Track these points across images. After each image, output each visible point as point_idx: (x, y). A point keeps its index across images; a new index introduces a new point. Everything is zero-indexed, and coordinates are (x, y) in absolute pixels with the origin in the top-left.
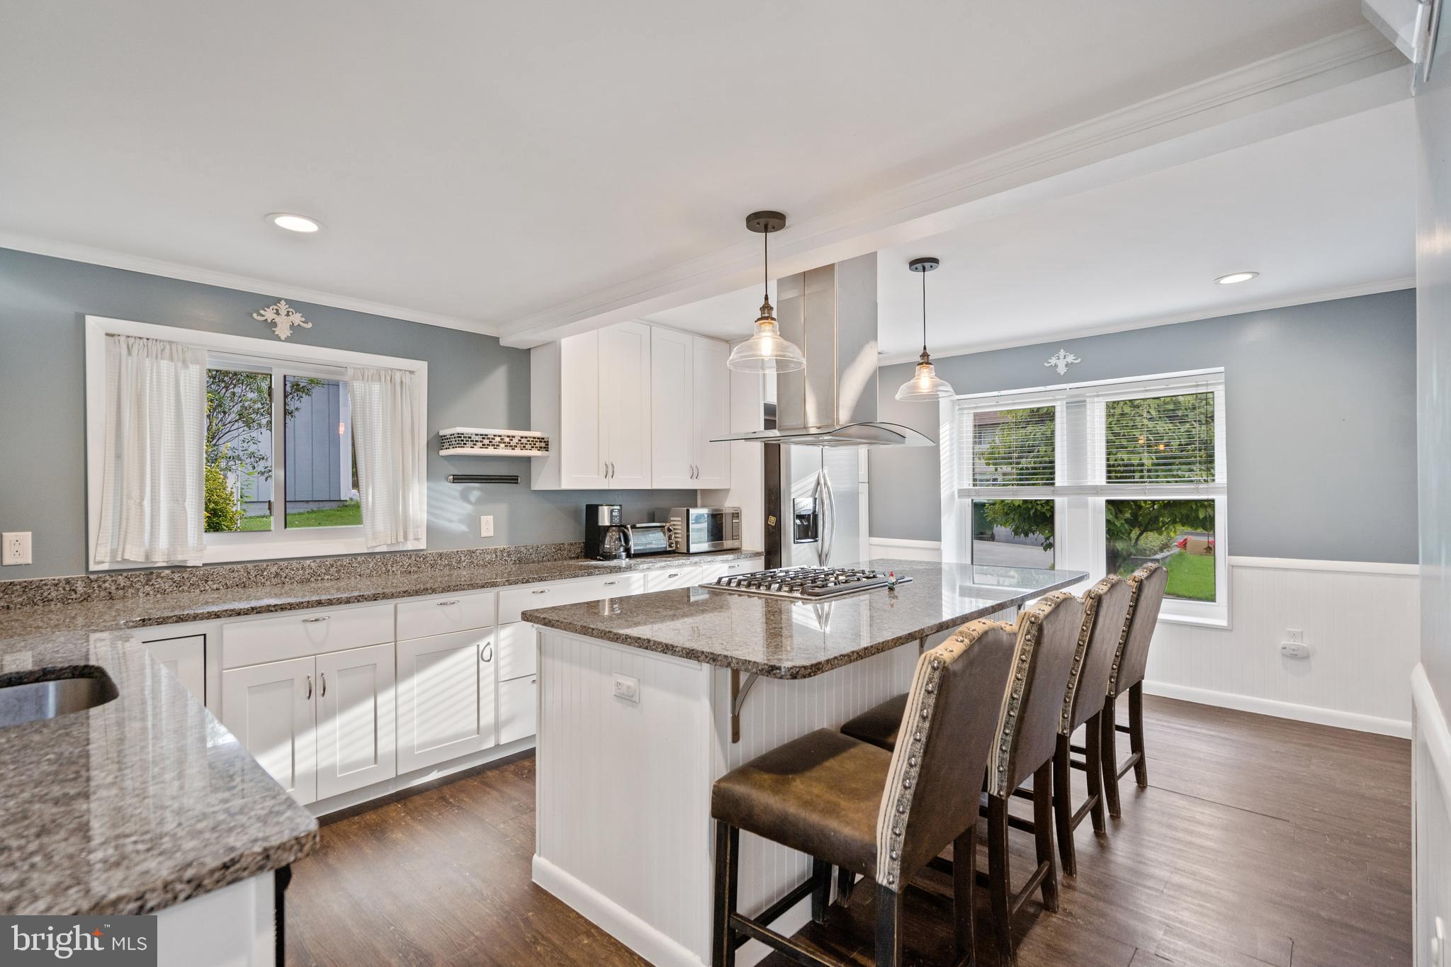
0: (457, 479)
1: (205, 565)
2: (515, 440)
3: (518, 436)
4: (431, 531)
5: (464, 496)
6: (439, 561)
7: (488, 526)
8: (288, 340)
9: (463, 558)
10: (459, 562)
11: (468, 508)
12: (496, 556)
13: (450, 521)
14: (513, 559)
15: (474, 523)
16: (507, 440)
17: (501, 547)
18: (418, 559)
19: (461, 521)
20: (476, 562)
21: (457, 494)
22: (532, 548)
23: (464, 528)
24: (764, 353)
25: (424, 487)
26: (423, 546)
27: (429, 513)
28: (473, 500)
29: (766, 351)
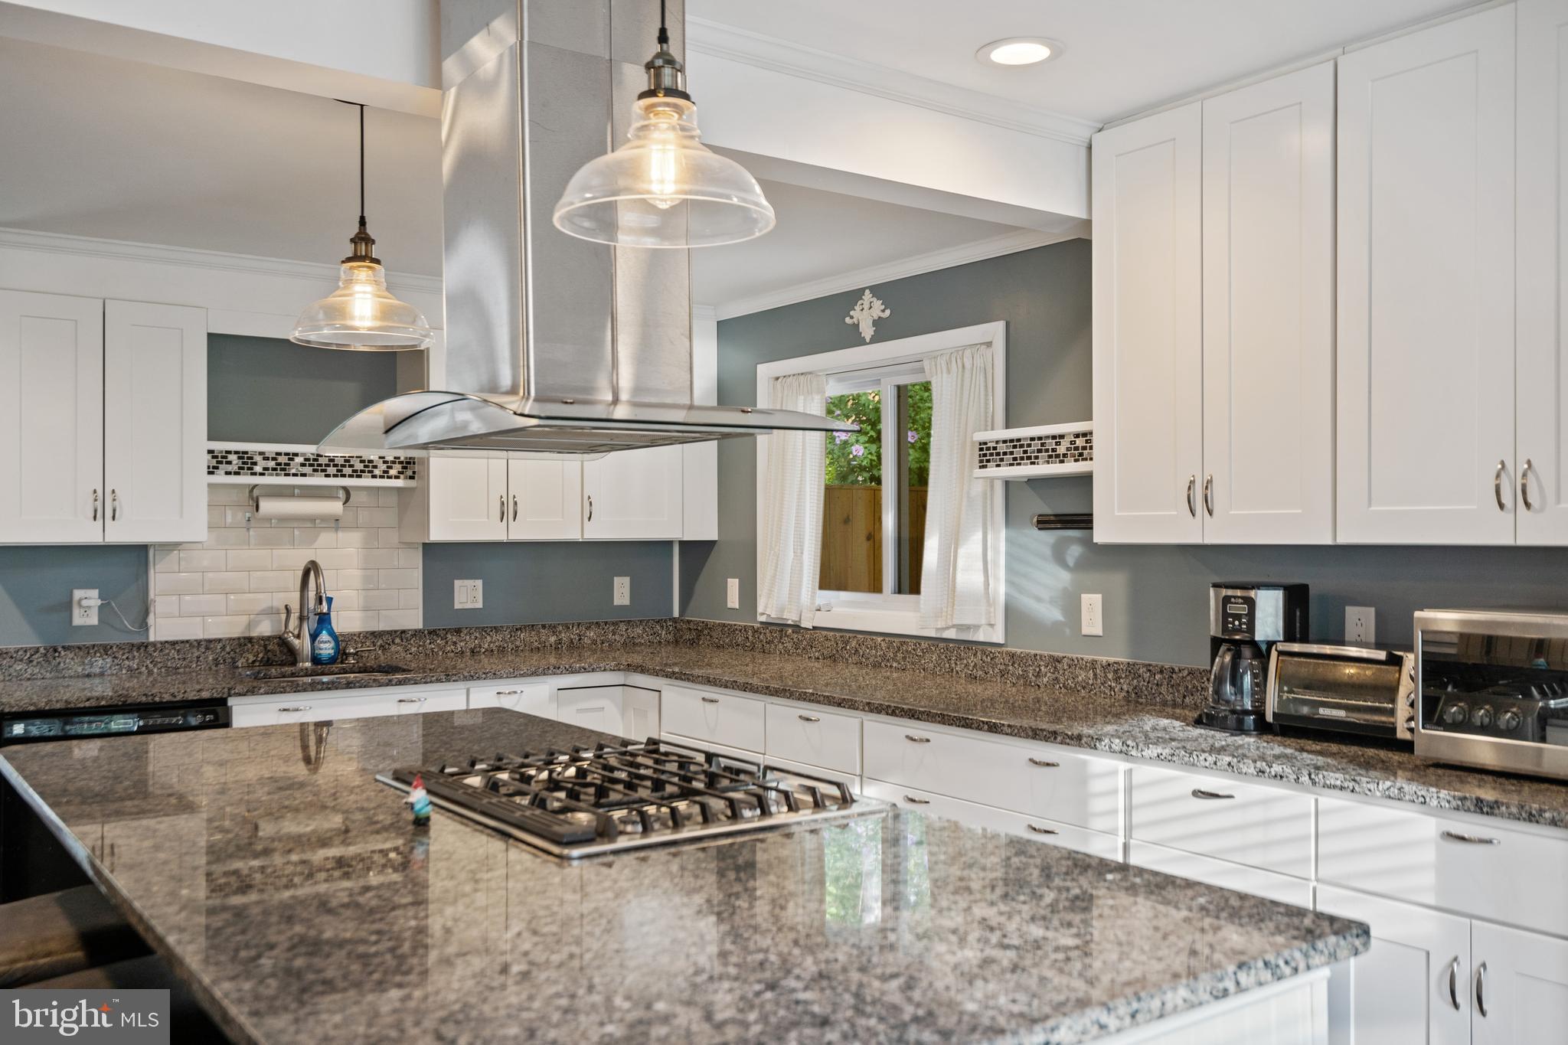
0: (1044, 523)
1: (815, 628)
2: (1064, 444)
4: (1012, 613)
5: (1059, 558)
6: (1011, 668)
7: (1093, 614)
9: (1042, 668)
10: (1038, 675)
11: (1065, 579)
12: (1095, 675)
13: (1039, 599)
15: (1072, 607)
16: (1051, 445)
17: (1105, 660)
18: (984, 658)
19: (1052, 601)
21: (1048, 552)
22: (1161, 672)
23: (1056, 615)
24: (356, 323)
25: (1000, 537)
26: (998, 637)
27: (1009, 582)
28: (1071, 562)
29: (362, 318)
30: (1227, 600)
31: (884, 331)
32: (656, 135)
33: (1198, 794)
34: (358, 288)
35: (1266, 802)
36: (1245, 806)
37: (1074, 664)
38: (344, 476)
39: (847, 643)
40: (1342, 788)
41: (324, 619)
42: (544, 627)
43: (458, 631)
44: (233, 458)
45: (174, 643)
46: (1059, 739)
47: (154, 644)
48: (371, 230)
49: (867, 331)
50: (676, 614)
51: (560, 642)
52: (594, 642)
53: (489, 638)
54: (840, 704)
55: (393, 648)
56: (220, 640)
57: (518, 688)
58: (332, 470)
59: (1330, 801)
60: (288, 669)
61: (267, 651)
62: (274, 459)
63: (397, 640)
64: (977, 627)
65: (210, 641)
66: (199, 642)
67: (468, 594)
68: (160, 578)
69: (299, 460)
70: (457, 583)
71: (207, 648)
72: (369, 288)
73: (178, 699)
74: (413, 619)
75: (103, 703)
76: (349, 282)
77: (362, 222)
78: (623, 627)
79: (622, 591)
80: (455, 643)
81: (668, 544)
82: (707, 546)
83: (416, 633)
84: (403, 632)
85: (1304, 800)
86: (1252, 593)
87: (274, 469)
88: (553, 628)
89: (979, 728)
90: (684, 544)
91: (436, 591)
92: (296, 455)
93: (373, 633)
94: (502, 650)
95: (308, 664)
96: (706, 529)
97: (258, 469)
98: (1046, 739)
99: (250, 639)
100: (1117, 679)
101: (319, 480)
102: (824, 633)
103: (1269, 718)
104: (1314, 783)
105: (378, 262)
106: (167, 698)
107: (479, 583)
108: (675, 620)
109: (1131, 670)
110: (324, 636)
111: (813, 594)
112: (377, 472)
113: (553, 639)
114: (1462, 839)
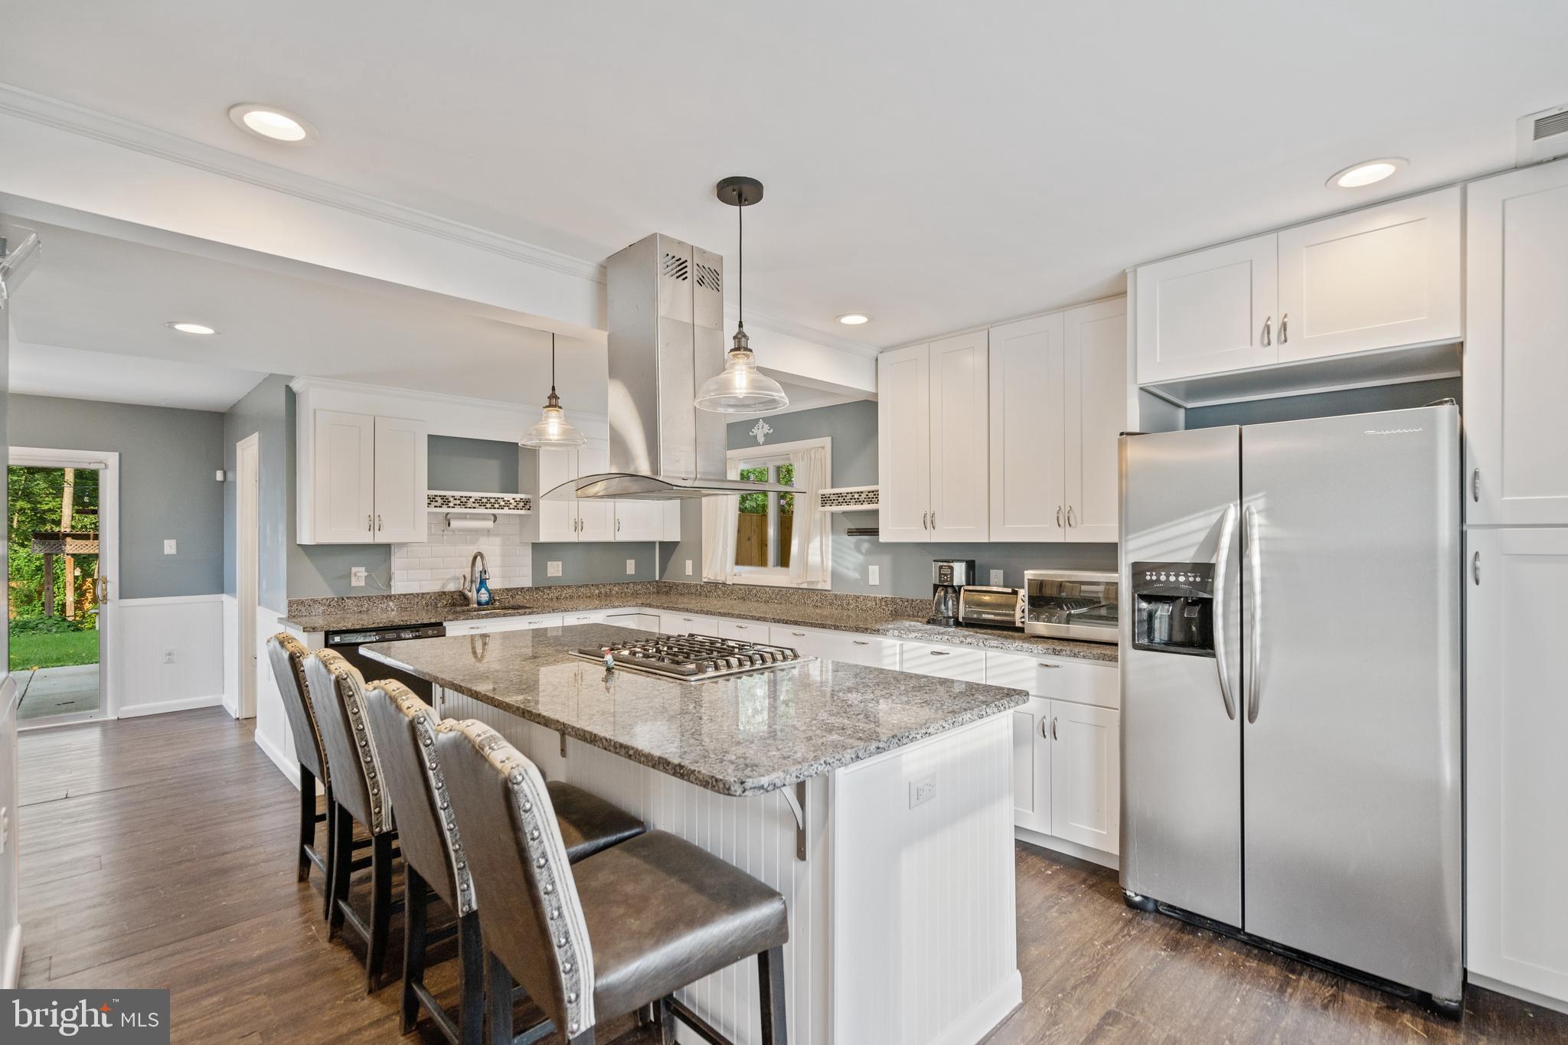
0: (851, 532)
1: (733, 584)
2: (863, 496)
3: (865, 492)
4: (835, 575)
5: (858, 548)
6: (835, 601)
7: (874, 575)
8: (764, 444)
9: (850, 601)
10: (848, 604)
11: (861, 558)
12: (876, 603)
13: (848, 569)
14: (890, 609)
15: (864, 572)
16: (856, 496)
17: (881, 596)
18: (821, 596)
19: (854, 569)
20: (860, 606)
21: (852, 546)
22: (907, 601)
23: (856, 575)
24: (551, 437)
25: (829, 540)
26: (828, 587)
27: (833, 560)
28: (863, 550)
29: (553, 435)
30: (941, 567)
31: (769, 440)
32: (737, 367)
33: (933, 653)
34: (551, 420)
35: (962, 655)
36: (954, 657)
37: (866, 598)
38: (495, 508)
39: (751, 591)
40: (997, 647)
41: (483, 582)
42: (593, 585)
43: (550, 588)
44: (438, 499)
45: (405, 595)
46: (869, 631)
47: (395, 596)
48: (557, 392)
49: (761, 439)
50: (657, 579)
51: (600, 593)
52: (617, 593)
53: (565, 592)
54: (758, 619)
55: (517, 597)
56: (429, 593)
57: (587, 616)
58: (489, 505)
59: (991, 653)
60: (465, 608)
61: (453, 599)
62: (459, 499)
63: (519, 593)
64: (818, 582)
65: (423, 594)
66: (418, 594)
67: (555, 569)
68: (397, 561)
69: (472, 500)
70: (549, 563)
71: (422, 598)
72: (556, 420)
73: (420, 623)
74: (527, 582)
75: (381, 625)
76: (547, 417)
77: (553, 388)
78: (632, 585)
79: (631, 567)
80: (548, 594)
81: (654, 543)
82: (675, 544)
83: (529, 589)
84: (522, 588)
85: (980, 654)
86: (952, 564)
87: (459, 505)
88: (597, 586)
89: (830, 628)
90: (661, 543)
91: (538, 567)
92: (471, 497)
93: (507, 589)
94: (572, 597)
95: (475, 605)
96: (674, 536)
97: (451, 504)
98: (863, 632)
99: (444, 593)
100: (887, 605)
101: (482, 510)
102: (739, 586)
103: (961, 620)
104: (985, 645)
105: (561, 408)
106: (414, 622)
107: (560, 563)
108: (657, 582)
109: (893, 600)
110: (483, 590)
111: (732, 568)
112: (511, 506)
113: (597, 592)
114: (1047, 666)
